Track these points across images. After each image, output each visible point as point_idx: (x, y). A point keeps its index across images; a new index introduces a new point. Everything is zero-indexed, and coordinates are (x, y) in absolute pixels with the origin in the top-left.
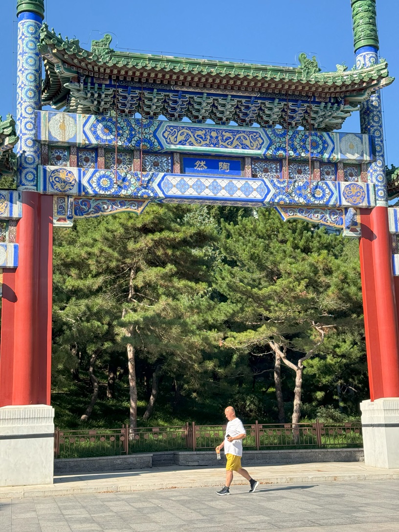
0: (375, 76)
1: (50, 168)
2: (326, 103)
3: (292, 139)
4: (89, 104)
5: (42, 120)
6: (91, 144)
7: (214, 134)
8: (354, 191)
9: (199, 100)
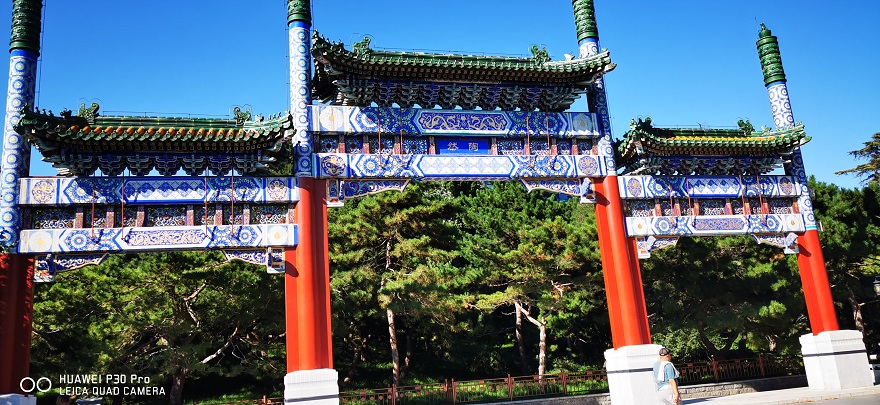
0: (600, 63)
1: (322, 155)
2: (559, 88)
3: (531, 119)
4: (353, 98)
5: (314, 113)
6: (357, 132)
7: (463, 118)
8: (588, 163)
9: (449, 89)
